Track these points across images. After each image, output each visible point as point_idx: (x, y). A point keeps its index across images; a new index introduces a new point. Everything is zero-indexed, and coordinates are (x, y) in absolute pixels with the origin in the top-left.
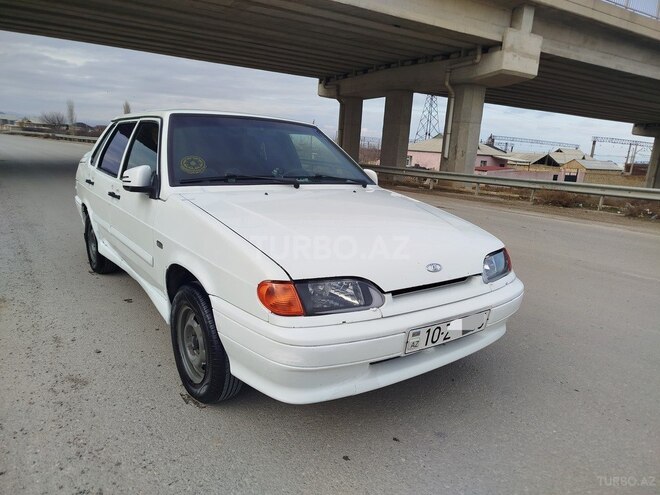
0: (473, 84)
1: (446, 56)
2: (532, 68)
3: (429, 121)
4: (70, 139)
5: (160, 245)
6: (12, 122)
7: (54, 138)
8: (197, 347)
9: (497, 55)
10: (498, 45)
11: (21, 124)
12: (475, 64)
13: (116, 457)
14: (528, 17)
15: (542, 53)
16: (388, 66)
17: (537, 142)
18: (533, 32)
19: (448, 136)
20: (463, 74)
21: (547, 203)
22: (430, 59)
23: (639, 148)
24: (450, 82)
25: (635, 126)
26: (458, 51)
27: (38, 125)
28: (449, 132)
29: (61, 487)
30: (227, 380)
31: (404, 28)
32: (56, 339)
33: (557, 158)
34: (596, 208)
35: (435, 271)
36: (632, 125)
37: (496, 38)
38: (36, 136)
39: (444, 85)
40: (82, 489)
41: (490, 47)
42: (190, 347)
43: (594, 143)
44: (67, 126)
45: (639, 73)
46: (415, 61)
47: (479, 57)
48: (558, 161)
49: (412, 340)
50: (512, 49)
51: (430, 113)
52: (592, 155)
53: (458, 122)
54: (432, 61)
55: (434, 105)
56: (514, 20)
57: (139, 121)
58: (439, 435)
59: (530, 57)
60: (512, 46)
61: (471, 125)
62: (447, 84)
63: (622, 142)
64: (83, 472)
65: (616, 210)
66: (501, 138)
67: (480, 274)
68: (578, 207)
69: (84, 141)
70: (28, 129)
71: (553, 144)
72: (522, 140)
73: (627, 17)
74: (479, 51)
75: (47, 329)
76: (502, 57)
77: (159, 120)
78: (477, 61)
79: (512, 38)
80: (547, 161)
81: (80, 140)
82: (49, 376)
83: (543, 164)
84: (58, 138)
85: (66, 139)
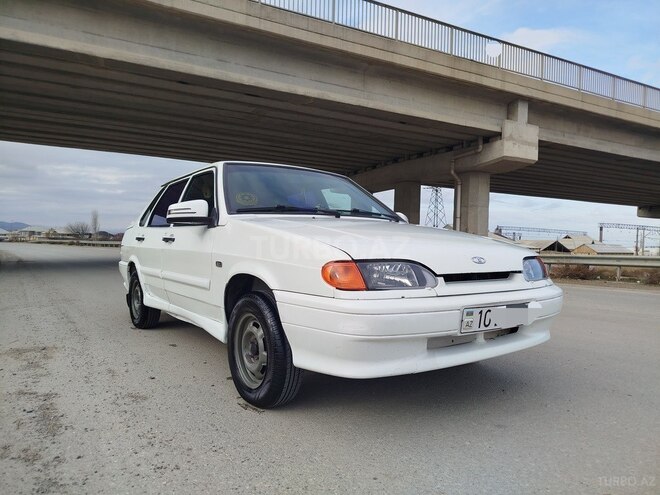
0: (477, 172)
1: (450, 148)
2: (532, 154)
3: (436, 215)
4: (94, 245)
5: (219, 264)
6: (39, 233)
7: (79, 244)
8: (256, 353)
9: (497, 144)
10: (498, 135)
11: (47, 234)
12: (477, 153)
13: (186, 445)
14: (522, 111)
15: (540, 141)
16: (396, 160)
17: (544, 230)
18: (529, 122)
19: (458, 220)
20: (467, 163)
21: (564, 277)
22: (434, 152)
23: (646, 232)
24: (455, 171)
25: (640, 208)
26: (461, 143)
27: (63, 235)
28: (458, 215)
29: (139, 465)
30: (288, 371)
31: (409, 124)
32: (110, 371)
33: (566, 244)
34: (615, 279)
35: (480, 263)
36: (636, 208)
37: (496, 129)
38: (61, 243)
39: (450, 174)
40: (159, 465)
41: (491, 137)
42: (247, 356)
43: (601, 229)
44: (91, 234)
45: (635, 156)
46: (420, 155)
47: (481, 146)
48: (568, 248)
49: (467, 319)
50: (511, 138)
51: (436, 207)
52: (601, 240)
53: (467, 207)
54: (436, 153)
55: (439, 200)
56: (510, 113)
57: (191, 177)
58: (499, 426)
59: (529, 144)
60: (511, 135)
61: (479, 209)
62: (452, 172)
63: (629, 227)
64: (157, 455)
65: (635, 281)
66: (508, 228)
67: (520, 272)
68: (595, 279)
69: (106, 245)
70: (53, 238)
71: (560, 232)
72: (529, 230)
73: (615, 107)
74: (481, 141)
75: (99, 365)
76: (502, 145)
77: (214, 169)
78: (480, 150)
79: (509, 128)
80: (556, 247)
81: (103, 245)
82: (109, 395)
83: (553, 250)
84: (82, 245)
85: (89, 245)
